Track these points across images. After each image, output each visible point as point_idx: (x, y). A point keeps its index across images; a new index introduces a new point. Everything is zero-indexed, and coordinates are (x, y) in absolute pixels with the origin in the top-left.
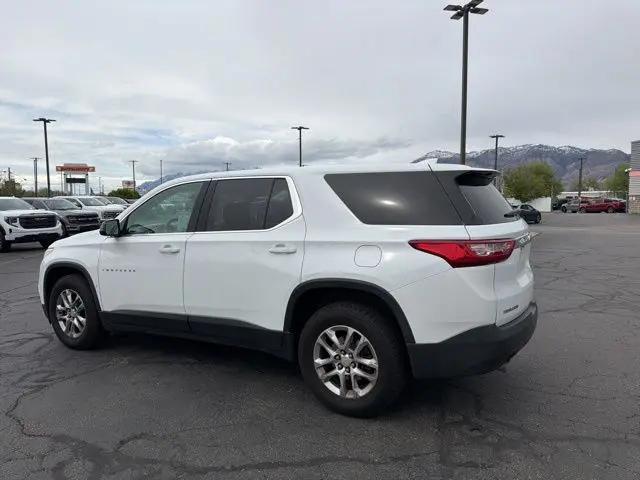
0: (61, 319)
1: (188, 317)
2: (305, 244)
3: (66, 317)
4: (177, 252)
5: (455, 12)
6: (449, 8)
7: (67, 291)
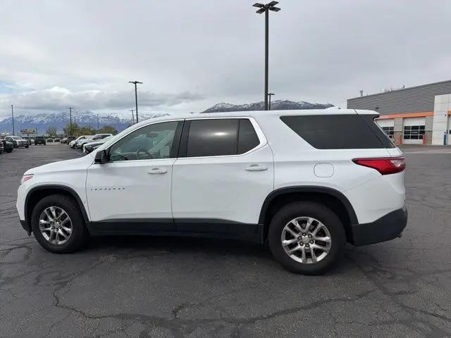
0: (44, 231)
1: (174, 219)
2: (273, 164)
3: (50, 229)
4: (166, 173)
5: (259, 8)
6: (257, 5)
7: (51, 208)
